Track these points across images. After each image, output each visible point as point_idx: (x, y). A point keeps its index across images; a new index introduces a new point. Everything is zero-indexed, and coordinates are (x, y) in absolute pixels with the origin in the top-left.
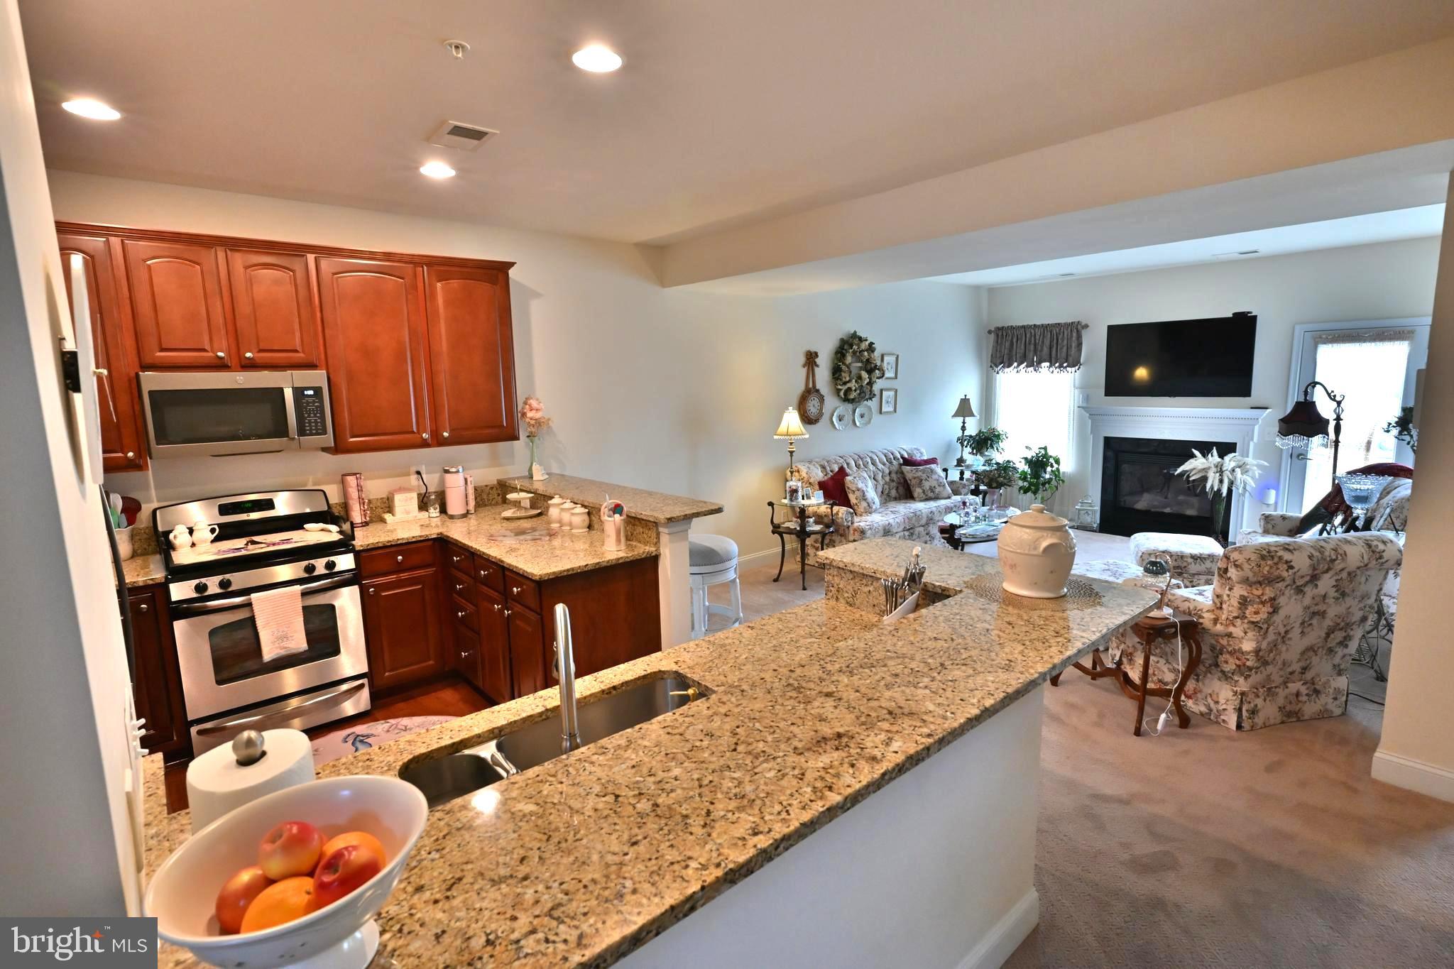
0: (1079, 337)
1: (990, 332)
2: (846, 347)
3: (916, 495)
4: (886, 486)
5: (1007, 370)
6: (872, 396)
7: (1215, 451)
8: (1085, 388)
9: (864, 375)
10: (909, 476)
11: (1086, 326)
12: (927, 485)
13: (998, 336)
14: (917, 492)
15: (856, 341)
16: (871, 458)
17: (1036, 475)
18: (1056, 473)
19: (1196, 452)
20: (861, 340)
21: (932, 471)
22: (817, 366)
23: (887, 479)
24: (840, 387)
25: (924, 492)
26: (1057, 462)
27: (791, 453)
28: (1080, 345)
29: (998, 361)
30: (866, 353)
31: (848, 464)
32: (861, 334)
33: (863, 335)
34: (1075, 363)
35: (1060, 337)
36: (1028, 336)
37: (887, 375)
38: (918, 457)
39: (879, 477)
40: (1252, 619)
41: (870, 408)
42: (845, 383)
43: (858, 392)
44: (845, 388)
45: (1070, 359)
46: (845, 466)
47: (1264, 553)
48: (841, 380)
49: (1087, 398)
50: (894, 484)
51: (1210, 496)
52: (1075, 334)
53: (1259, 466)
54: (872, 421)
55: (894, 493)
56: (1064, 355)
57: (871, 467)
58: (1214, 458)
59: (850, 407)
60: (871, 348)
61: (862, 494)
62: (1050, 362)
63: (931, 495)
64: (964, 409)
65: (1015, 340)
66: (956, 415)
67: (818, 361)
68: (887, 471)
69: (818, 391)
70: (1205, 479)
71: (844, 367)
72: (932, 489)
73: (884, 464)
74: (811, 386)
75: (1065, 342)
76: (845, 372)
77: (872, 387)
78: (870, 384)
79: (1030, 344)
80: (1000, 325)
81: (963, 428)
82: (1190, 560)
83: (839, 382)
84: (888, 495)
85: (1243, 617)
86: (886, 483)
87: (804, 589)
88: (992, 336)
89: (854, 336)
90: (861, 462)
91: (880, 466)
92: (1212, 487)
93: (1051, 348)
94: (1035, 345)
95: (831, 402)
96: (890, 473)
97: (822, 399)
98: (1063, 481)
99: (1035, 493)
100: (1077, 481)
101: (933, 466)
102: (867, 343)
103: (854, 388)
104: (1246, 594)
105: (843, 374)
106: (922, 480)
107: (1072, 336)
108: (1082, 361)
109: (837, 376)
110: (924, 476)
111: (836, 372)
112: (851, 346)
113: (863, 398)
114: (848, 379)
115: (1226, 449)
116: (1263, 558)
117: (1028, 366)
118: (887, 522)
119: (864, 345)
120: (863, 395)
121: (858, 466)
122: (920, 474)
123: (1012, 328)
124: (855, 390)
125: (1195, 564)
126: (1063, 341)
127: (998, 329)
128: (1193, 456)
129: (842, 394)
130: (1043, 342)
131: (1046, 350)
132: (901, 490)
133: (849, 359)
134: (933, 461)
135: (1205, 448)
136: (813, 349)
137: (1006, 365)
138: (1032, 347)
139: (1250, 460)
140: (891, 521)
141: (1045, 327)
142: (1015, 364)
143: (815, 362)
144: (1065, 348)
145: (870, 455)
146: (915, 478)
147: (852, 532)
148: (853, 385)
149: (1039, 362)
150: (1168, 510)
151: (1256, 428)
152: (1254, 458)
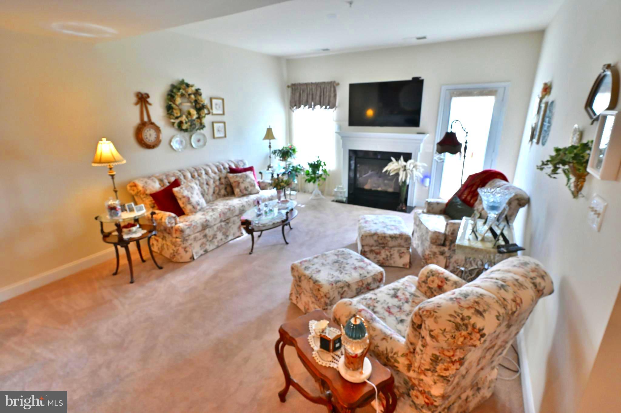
0: (335, 91)
1: (288, 87)
2: (175, 91)
3: (236, 193)
4: (217, 189)
5: (298, 109)
6: (202, 126)
7: (402, 158)
8: (339, 121)
9: (194, 112)
10: (232, 180)
11: (338, 84)
12: (242, 186)
13: (292, 89)
14: (237, 191)
15: (184, 86)
16: (205, 170)
17: (314, 172)
18: (325, 171)
19: (393, 159)
20: (188, 85)
21: (247, 177)
22: (150, 104)
23: (218, 183)
24: (172, 121)
25: (241, 191)
26: (325, 165)
27: (112, 176)
28: (335, 96)
29: (294, 104)
30: (193, 96)
31: (184, 176)
32: (187, 81)
33: (190, 83)
34: (333, 106)
35: (325, 90)
36: (308, 89)
37: (215, 111)
38: (241, 167)
39: (211, 182)
40: (442, 374)
41: (204, 136)
42: (177, 118)
43: (189, 124)
44: (177, 121)
45: (331, 104)
46: (182, 178)
47: (458, 320)
48: (173, 115)
49: (340, 127)
50: (223, 186)
51: (400, 184)
52: (332, 89)
53: (423, 167)
54: (207, 144)
55: (223, 192)
56: (327, 101)
57: (204, 176)
58: (402, 162)
59: (186, 134)
60: (197, 93)
61: (187, 200)
62: (320, 105)
63: (245, 192)
64: (269, 135)
65: (302, 92)
66: (266, 138)
67: (149, 100)
68: (217, 178)
69: (153, 124)
70: (397, 175)
71: (174, 106)
72: (246, 189)
73: (215, 173)
74: (146, 119)
75: (328, 94)
76: (176, 110)
77: (201, 120)
78: (199, 118)
79: (309, 94)
80: (294, 82)
81: (270, 147)
82: (389, 239)
83: (172, 117)
84: (218, 194)
85: (434, 371)
86: (216, 186)
87: (132, 282)
88: (290, 89)
89: (182, 82)
90: (196, 174)
91: (212, 175)
92: (402, 179)
93: (320, 97)
94: (312, 95)
95: (167, 131)
96: (220, 179)
97: (158, 130)
98: (329, 175)
99: (314, 182)
100: (336, 174)
101: (249, 173)
102: (193, 89)
103: (184, 122)
104: (438, 354)
105: (175, 111)
106: (239, 183)
107: (331, 90)
108: (337, 104)
109: (170, 112)
110: (241, 180)
111: (169, 109)
112: (179, 89)
113: (194, 128)
114: (179, 115)
115: (407, 157)
116: (457, 327)
117: (309, 108)
118: (204, 220)
119: (191, 90)
120: (193, 126)
121: (193, 177)
122: (238, 179)
123: (300, 85)
124: (186, 123)
125: (392, 241)
126: (326, 92)
127: (293, 85)
128: (391, 161)
129: (176, 125)
130: (316, 93)
131: (318, 98)
132: (229, 189)
133: (178, 100)
134: (251, 169)
135: (397, 156)
136: (143, 91)
137: (298, 107)
138: (311, 96)
139: (418, 163)
140: (208, 218)
141: (317, 84)
142: (302, 106)
143: (147, 102)
144: (327, 98)
145: (205, 167)
146: (235, 182)
147: (174, 231)
148: (184, 119)
149: (315, 106)
150: (379, 189)
151: (422, 145)
152: (420, 162)
